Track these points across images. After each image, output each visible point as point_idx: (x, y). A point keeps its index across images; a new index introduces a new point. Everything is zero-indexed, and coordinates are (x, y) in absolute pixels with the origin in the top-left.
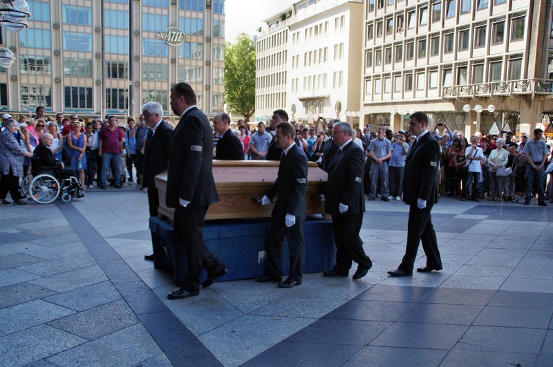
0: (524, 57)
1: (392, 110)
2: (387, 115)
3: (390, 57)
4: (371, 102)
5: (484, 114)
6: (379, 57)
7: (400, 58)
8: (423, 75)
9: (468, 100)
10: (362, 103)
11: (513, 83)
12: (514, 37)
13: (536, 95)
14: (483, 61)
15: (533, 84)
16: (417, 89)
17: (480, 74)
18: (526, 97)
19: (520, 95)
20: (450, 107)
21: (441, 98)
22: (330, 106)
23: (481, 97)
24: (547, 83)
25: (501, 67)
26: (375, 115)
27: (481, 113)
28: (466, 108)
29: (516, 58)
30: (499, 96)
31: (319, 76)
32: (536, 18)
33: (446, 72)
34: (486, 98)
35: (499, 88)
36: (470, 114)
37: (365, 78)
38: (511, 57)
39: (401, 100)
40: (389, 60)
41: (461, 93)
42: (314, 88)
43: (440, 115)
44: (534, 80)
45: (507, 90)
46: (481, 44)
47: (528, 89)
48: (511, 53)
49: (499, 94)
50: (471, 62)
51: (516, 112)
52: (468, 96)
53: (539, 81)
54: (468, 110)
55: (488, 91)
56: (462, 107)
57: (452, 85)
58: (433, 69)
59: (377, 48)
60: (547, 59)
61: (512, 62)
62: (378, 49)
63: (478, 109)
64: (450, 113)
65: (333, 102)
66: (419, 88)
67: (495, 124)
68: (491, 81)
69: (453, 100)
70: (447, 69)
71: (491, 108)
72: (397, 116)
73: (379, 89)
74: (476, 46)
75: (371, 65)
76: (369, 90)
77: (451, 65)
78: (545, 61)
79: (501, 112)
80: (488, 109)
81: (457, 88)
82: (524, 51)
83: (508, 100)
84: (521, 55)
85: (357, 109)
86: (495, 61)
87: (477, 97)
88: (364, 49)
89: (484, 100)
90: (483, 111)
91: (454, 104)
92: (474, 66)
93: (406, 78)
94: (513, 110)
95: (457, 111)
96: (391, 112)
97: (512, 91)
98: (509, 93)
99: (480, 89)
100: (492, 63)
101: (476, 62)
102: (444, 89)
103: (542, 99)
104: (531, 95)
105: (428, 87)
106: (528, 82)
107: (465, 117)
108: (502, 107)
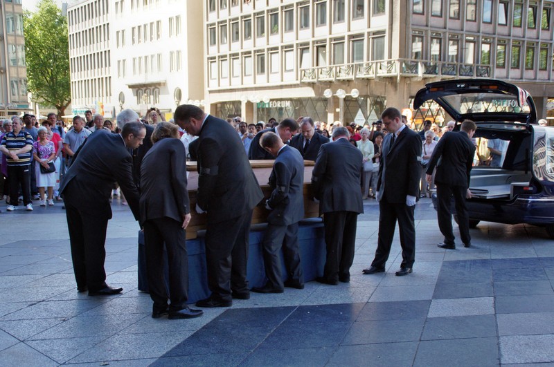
0: (387, 35)
1: (243, 98)
2: (237, 104)
3: (237, 33)
4: (217, 88)
6: (224, 33)
7: (249, 34)
8: (277, 55)
9: (329, 84)
10: (207, 89)
11: (377, 63)
12: (376, 11)
13: (401, 77)
14: (343, 38)
15: (398, 64)
16: (270, 71)
17: (341, 54)
18: (391, 79)
19: (384, 77)
20: (309, 93)
21: (298, 82)
22: (168, 93)
23: (344, 80)
24: (413, 63)
25: (363, 45)
26: (224, 103)
27: (345, 99)
28: (328, 94)
29: (378, 35)
30: (363, 79)
31: (152, 56)
33: (302, 51)
34: (349, 81)
35: (362, 69)
36: (332, 100)
37: (208, 58)
38: (374, 34)
39: (253, 86)
40: (236, 37)
41: (320, 76)
42: (146, 71)
43: (298, 102)
44: (398, 60)
45: (371, 72)
46: (340, 18)
47: (393, 70)
48: (373, 29)
49: (363, 76)
50: (331, 39)
51: (382, 97)
52: (328, 79)
53: (404, 62)
54: (330, 96)
55: (351, 73)
56: (322, 93)
57: (311, 67)
58: (288, 48)
59: (222, 22)
60: (411, 37)
61: (375, 40)
62: (222, 24)
63: (341, 94)
64: (310, 99)
65: (171, 89)
66: (273, 71)
67: (360, 112)
68: (353, 62)
69: (312, 85)
70: (304, 48)
71: (355, 93)
72: (249, 104)
73: (226, 72)
74: (335, 20)
75: (215, 43)
76: (215, 73)
77: (308, 44)
78: (409, 39)
79: (366, 97)
80: (352, 94)
81: (316, 71)
82: (386, 27)
83: (373, 84)
84: (384, 32)
85: (201, 97)
86: (356, 38)
87: (339, 80)
88: (205, 23)
89: (347, 83)
90: (346, 96)
91: (313, 88)
92: (334, 44)
93: (258, 58)
94: (379, 94)
95: (318, 97)
96: (241, 100)
97: (376, 73)
98: (374, 76)
99: (341, 70)
100: (353, 41)
101: (335, 39)
102: (301, 71)
103: (408, 82)
104: (396, 77)
105: (284, 69)
106: (393, 62)
107: (327, 104)
108: (366, 91)
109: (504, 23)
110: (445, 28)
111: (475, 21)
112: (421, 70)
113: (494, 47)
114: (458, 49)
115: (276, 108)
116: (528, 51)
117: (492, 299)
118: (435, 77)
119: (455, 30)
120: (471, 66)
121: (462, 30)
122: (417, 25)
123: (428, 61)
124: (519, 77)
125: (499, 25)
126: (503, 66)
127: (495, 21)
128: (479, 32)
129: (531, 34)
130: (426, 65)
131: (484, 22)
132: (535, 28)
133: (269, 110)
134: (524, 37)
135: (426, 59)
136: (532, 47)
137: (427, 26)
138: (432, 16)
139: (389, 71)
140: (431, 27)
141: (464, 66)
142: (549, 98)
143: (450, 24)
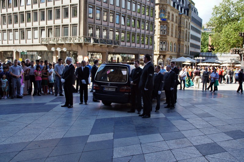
0: (78, 26)
1: (14, 49)
2: (11, 52)
3: (11, 20)
4: (1, 45)
5: (62, 52)
6: (4, 20)
7: (17, 21)
8: (30, 31)
9: (54, 45)
11: (74, 37)
12: (73, 16)
13: (84, 44)
14: (60, 26)
16: (27, 38)
17: (59, 33)
18: (80, 44)
19: (77, 44)
20: (45, 49)
21: (40, 44)
23: (60, 44)
24: (89, 38)
25: (68, 29)
27: (60, 52)
29: (75, 25)
30: (68, 44)
32: (82, 8)
33: (42, 30)
35: (68, 40)
36: (55, 52)
38: (73, 25)
39: (19, 44)
40: (10, 22)
41: (50, 41)
43: (40, 53)
44: (83, 37)
45: (71, 41)
46: (58, 17)
47: (81, 41)
48: (72, 23)
49: (68, 42)
50: (54, 26)
51: (77, 52)
52: (53, 43)
53: (85, 37)
54: (54, 50)
55: (63, 41)
56: (51, 49)
57: (46, 37)
58: (35, 29)
61: (73, 28)
62: (3, 15)
63: (59, 50)
64: (45, 51)
66: (28, 38)
68: (64, 36)
69: (46, 45)
71: (65, 49)
72: (17, 53)
73: (6, 38)
74: (56, 18)
77: (44, 27)
78: (87, 28)
79: (70, 51)
80: (63, 50)
81: (48, 39)
82: (78, 23)
83: (72, 46)
86: (65, 26)
87: (58, 44)
89: (61, 45)
90: (61, 51)
91: (47, 47)
92: (56, 28)
93: (21, 32)
94: (75, 50)
95: (49, 51)
96: (13, 51)
97: (74, 41)
98: (73, 42)
99: (59, 40)
100: (64, 27)
101: (56, 26)
102: (41, 39)
103: (87, 46)
104: (82, 43)
105: (33, 38)
106: (80, 37)
107: (53, 54)
108: (70, 49)
109: (124, 24)
110: (101, 25)
111: (113, 23)
112: (92, 41)
113: (120, 33)
114: (107, 33)
115: (30, 55)
116: (133, 36)
117: (113, 133)
118: (98, 44)
119: (105, 26)
120: (112, 40)
121: (108, 26)
122: (90, 23)
123: (95, 37)
124: (130, 46)
125: (122, 25)
126: (124, 41)
127: (120, 23)
128: (114, 27)
129: (133, 29)
130: (94, 39)
131: (116, 23)
132: (135, 27)
133: (27, 55)
134: (131, 30)
135: (94, 36)
136: (134, 35)
137: (94, 23)
138: (96, 19)
139: (79, 41)
140: (96, 24)
141: (109, 40)
142: (141, 54)
143: (103, 23)
